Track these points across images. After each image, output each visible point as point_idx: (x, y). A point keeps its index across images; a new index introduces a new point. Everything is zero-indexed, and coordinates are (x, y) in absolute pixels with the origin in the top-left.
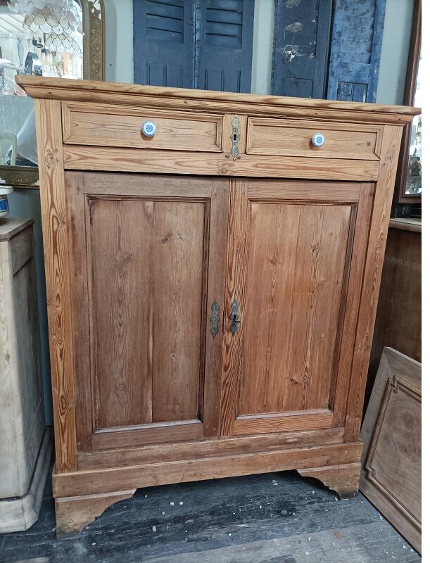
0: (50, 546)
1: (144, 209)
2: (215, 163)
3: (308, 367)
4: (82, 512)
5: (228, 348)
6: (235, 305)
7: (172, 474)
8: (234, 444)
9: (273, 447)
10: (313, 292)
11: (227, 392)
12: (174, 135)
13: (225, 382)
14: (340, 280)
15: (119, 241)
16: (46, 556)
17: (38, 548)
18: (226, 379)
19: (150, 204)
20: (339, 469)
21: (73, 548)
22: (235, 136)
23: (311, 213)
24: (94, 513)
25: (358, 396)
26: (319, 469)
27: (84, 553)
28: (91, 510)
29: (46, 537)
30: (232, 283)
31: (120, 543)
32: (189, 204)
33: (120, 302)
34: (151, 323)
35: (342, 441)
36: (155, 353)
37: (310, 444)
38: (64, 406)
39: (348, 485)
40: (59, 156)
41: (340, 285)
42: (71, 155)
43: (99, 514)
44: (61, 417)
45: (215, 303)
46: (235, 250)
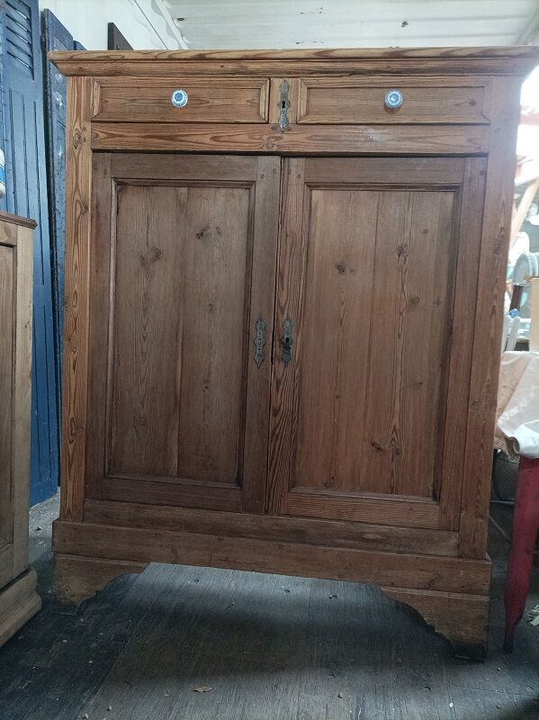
1: (177, 195)
2: (257, 137)
3: (398, 427)
5: (278, 383)
6: (288, 324)
7: (196, 552)
8: (285, 526)
9: (343, 541)
10: (401, 314)
11: (277, 447)
12: (210, 107)
13: (273, 433)
14: (443, 298)
15: (147, 233)
18: (275, 429)
19: (184, 190)
20: (449, 600)
22: (284, 103)
23: (394, 202)
24: (96, 584)
25: (479, 482)
26: (416, 592)
28: (92, 579)
30: (285, 293)
32: (230, 191)
33: (145, 310)
34: (180, 340)
35: (454, 553)
36: (184, 380)
37: (402, 549)
38: (74, 432)
39: (467, 632)
40: (87, 135)
41: (442, 305)
42: (99, 133)
43: (101, 588)
44: (70, 446)
45: (261, 319)
46: (288, 251)
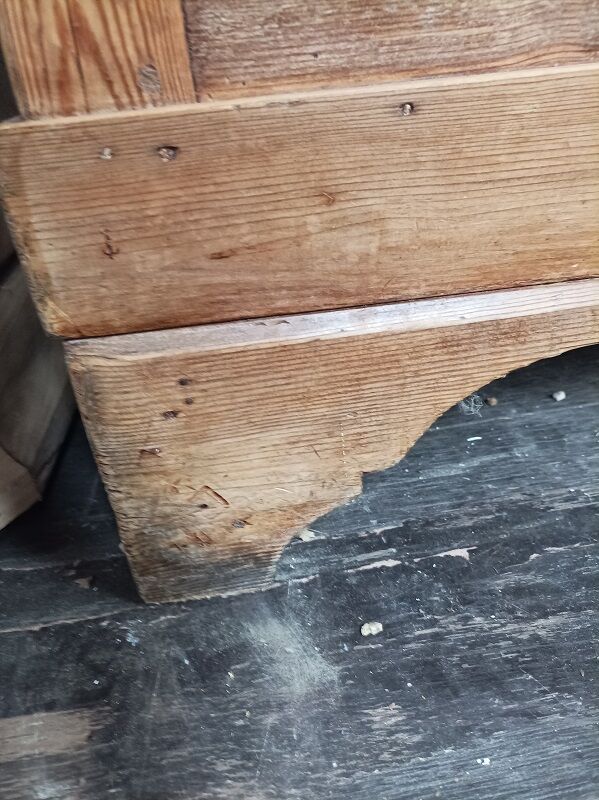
0: (107, 638)
4: (276, 436)
16: (82, 700)
17: (33, 648)
21: (243, 649)
24: (359, 443)
27: (323, 692)
28: (335, 424)
29: (83, 583)
31: (543, 627)
43: (388, 456)
